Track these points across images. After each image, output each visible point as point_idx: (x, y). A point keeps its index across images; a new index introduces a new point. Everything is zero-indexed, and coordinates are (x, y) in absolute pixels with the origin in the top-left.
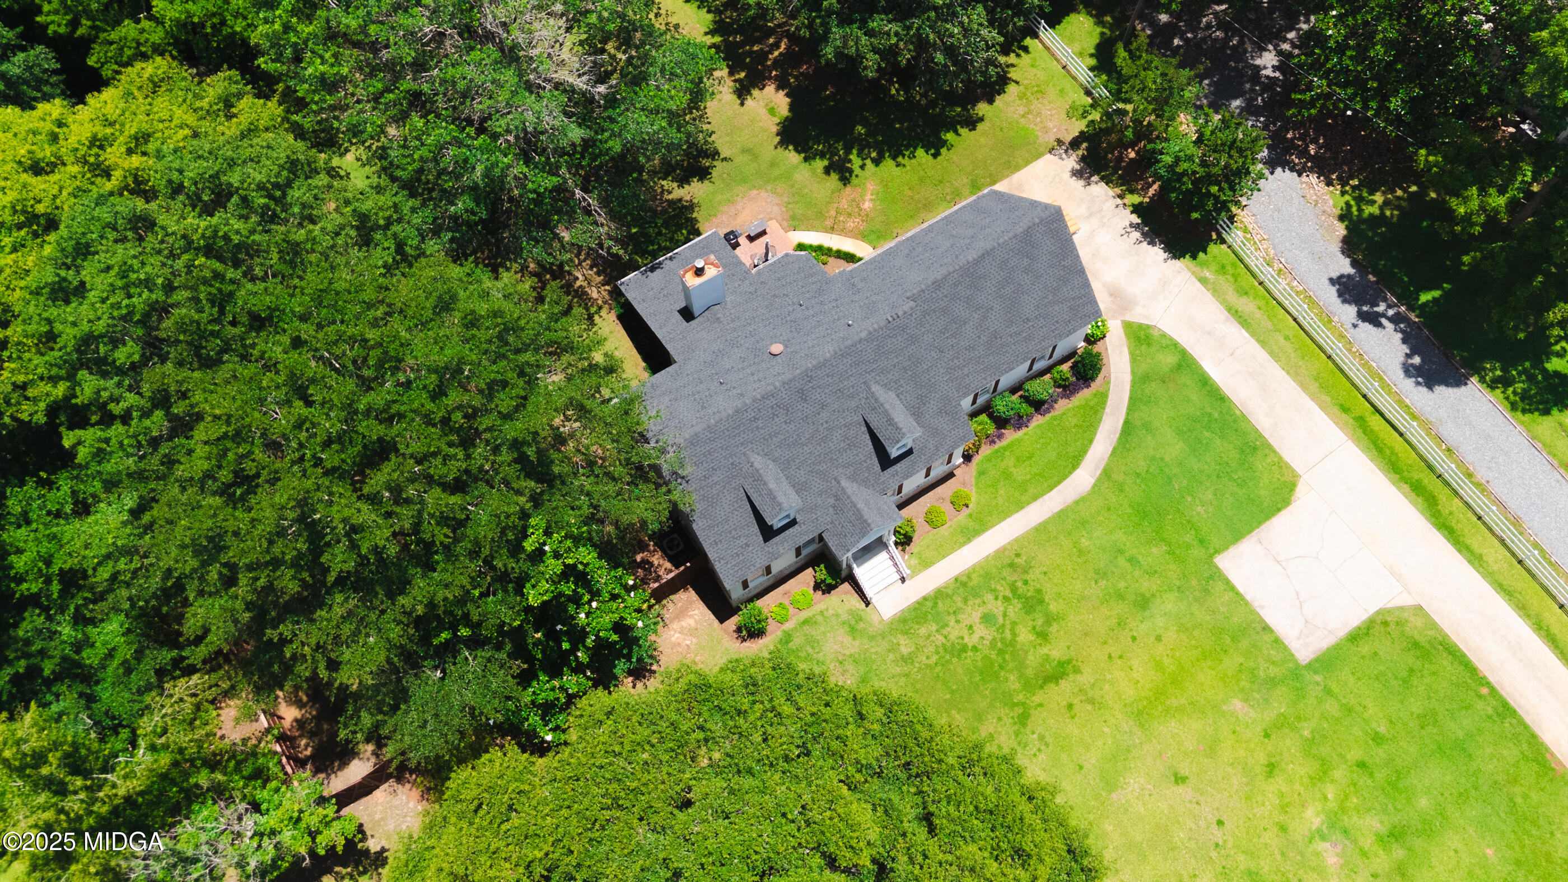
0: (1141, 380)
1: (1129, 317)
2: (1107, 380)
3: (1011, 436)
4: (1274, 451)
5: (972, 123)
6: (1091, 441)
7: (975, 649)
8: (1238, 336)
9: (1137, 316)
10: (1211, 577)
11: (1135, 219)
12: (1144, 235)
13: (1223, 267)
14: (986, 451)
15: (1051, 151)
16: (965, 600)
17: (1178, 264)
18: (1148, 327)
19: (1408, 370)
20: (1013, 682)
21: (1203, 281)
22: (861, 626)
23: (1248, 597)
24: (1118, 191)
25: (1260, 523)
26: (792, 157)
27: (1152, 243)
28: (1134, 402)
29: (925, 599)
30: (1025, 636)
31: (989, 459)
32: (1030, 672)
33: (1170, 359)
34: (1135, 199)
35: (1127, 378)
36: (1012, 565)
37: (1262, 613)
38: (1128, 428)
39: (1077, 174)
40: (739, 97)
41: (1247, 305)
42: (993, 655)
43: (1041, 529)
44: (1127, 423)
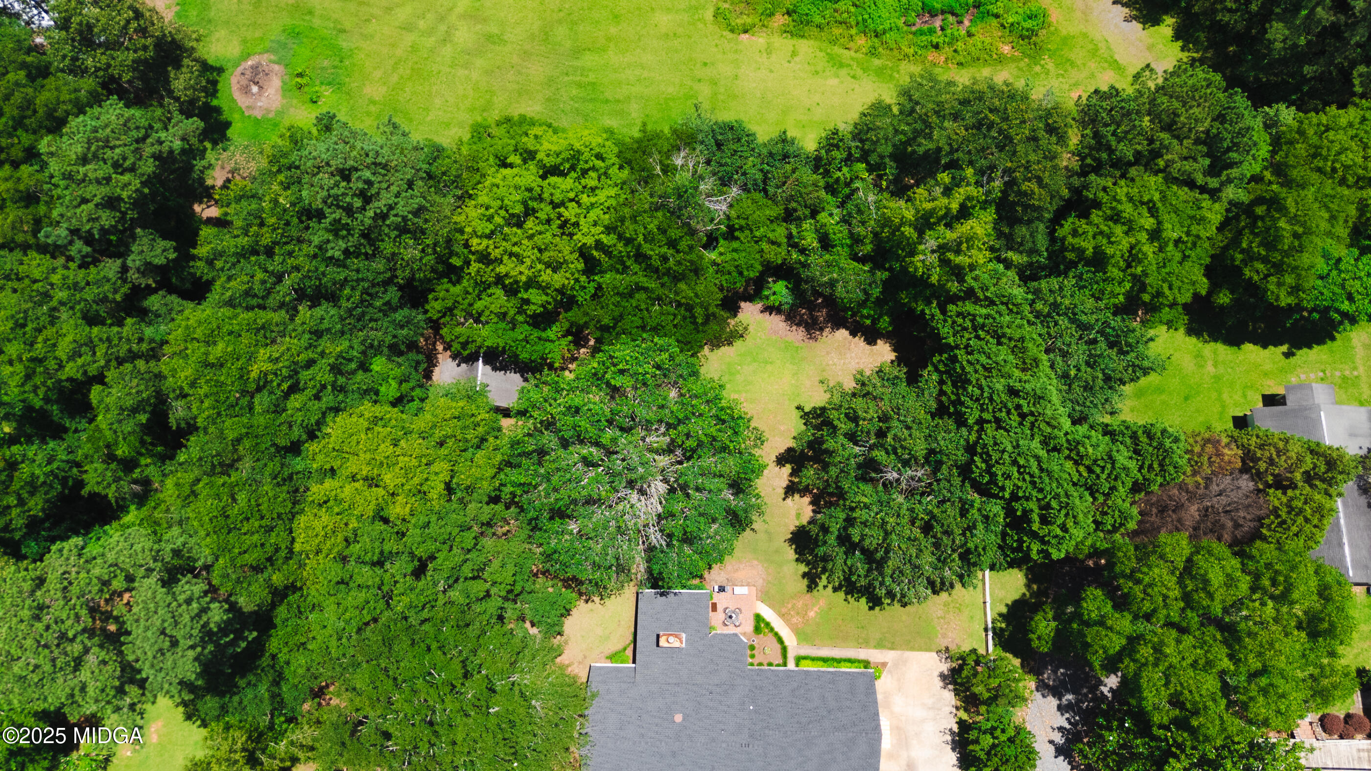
5: (904, 603)
11: (956, 728)
12: (953, 741)
15: (938, 652)
24: (959, 703)
26: (790, 553)
27: (953, 749)
34: (964, 716)
39: (943, 676)
40: (786, 493)
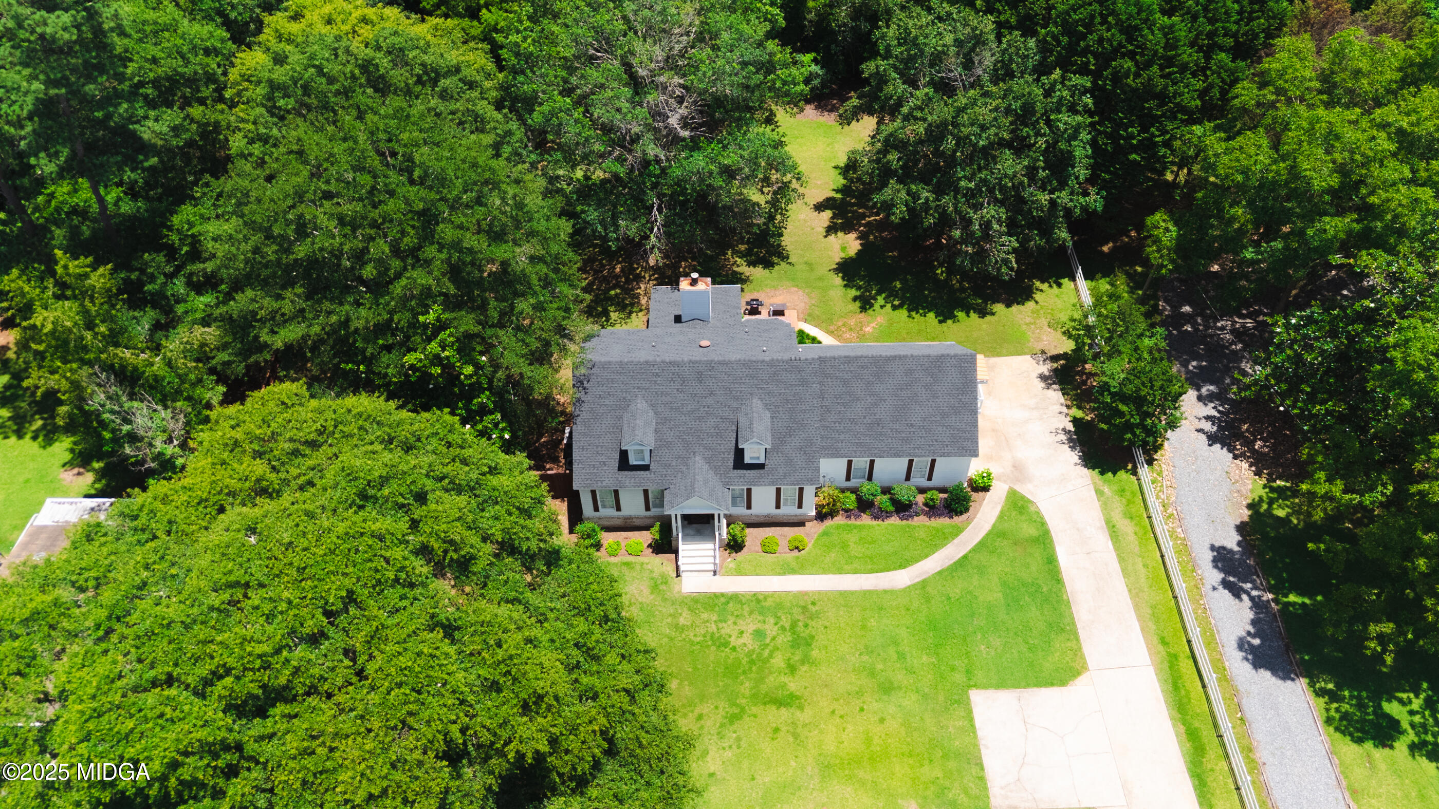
0: (997, 533)
1: (1018, 488)
2: (969, 520)
3: (866, 520)
4: (1077, 639)
5: (983, 313)
6: (927, 556)
7: (734, 649)
8: (1103, 543)
9: (1025, 490)
10: (958, 702)
11: (1070, 427)
12: (1070, 440)
13: (1123, 491)
14: (839, 520)
15: (1034, 355)
16: (751, 613)
17: (1085, 471)
18: (1029, 501)
19: (1242, 644)
20: (746, 687)
21: (1099, 493)
22: (663, 587)
23: (980, 733)
24: (1069, 403)
25: (1027, 686)
27: (1073, 448)
28: (981, 546)
29: (722, 595)
30: (778, 661)
31: (838, 527)
32: (764, 688)
33: (1030, 531)
34: (1079, 414)
35: (987, 527)
36: (804, 609)
37: (983, 751)
38: (962, 563)
39: (1043, 377)
40: (827, 232)
41: (1127, 528)
42: (745, 661)
43: (844, 594)
44: (965, 557)
